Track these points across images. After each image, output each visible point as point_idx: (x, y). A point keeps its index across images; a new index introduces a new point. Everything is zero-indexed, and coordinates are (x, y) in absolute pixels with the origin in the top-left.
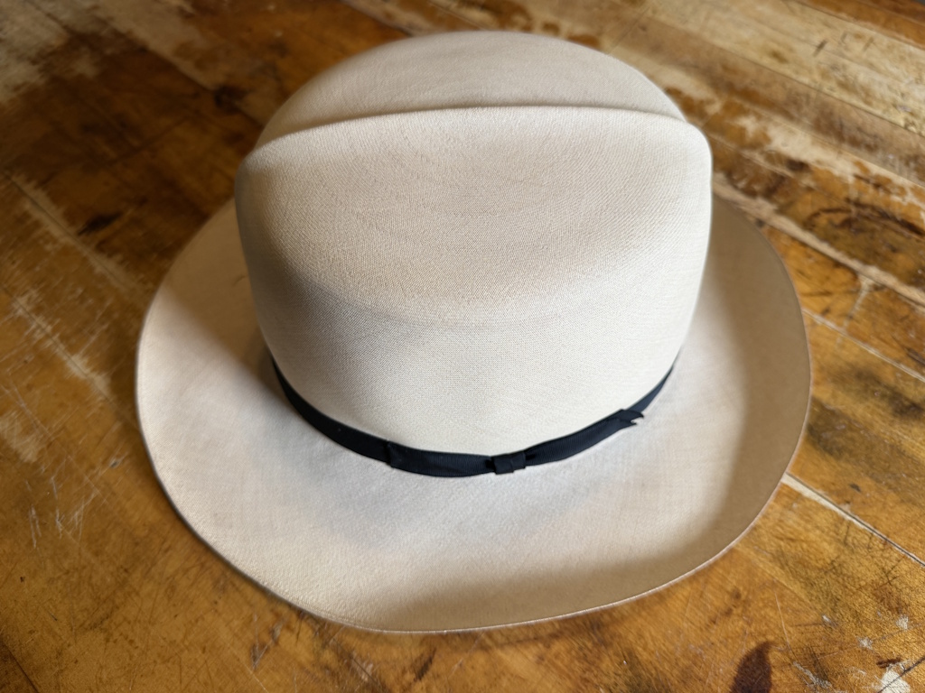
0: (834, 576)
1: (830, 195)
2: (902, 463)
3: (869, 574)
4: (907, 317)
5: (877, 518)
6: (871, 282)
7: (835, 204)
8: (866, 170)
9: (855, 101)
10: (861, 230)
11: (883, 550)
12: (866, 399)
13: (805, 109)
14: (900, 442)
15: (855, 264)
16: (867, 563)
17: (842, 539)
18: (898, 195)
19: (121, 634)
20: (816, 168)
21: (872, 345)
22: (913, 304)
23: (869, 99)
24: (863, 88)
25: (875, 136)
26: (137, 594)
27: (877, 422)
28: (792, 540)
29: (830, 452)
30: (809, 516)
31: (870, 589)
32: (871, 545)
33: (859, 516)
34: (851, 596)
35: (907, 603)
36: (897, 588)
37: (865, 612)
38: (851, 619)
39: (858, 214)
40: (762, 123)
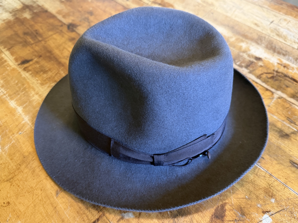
0: (251, 184)
1: (268, 69)
2: (280, 152)
3: (263, 184)
4: (288, 107)
5: (269, 168)
6: (278, 96)
7: (269, 71)
8: (281, 61)
9: (281, 40)
10: (276, 80)
11: (269, 178)
13: (264, 41)
14: (280, 145)
15: (273, 90)
16: (263, 181)
17: (256, 173)
18: (291, 70)
19: (16, 184)
20: (265, 60)
21: (275, 115)
22: (291, 104)
23: (286, 40)
24: (284, 36)
25: (286, 51)
26: (23, 172)
27: (273, 139)
31: (263, 189)
32: (265, 176)
33: (262, 167)
34: (256, 191)
35: (275, 194)
36: (272, 189)
37: (260, 196)
38: (255, 198)
39: (277, 75)
40: (248, 45)
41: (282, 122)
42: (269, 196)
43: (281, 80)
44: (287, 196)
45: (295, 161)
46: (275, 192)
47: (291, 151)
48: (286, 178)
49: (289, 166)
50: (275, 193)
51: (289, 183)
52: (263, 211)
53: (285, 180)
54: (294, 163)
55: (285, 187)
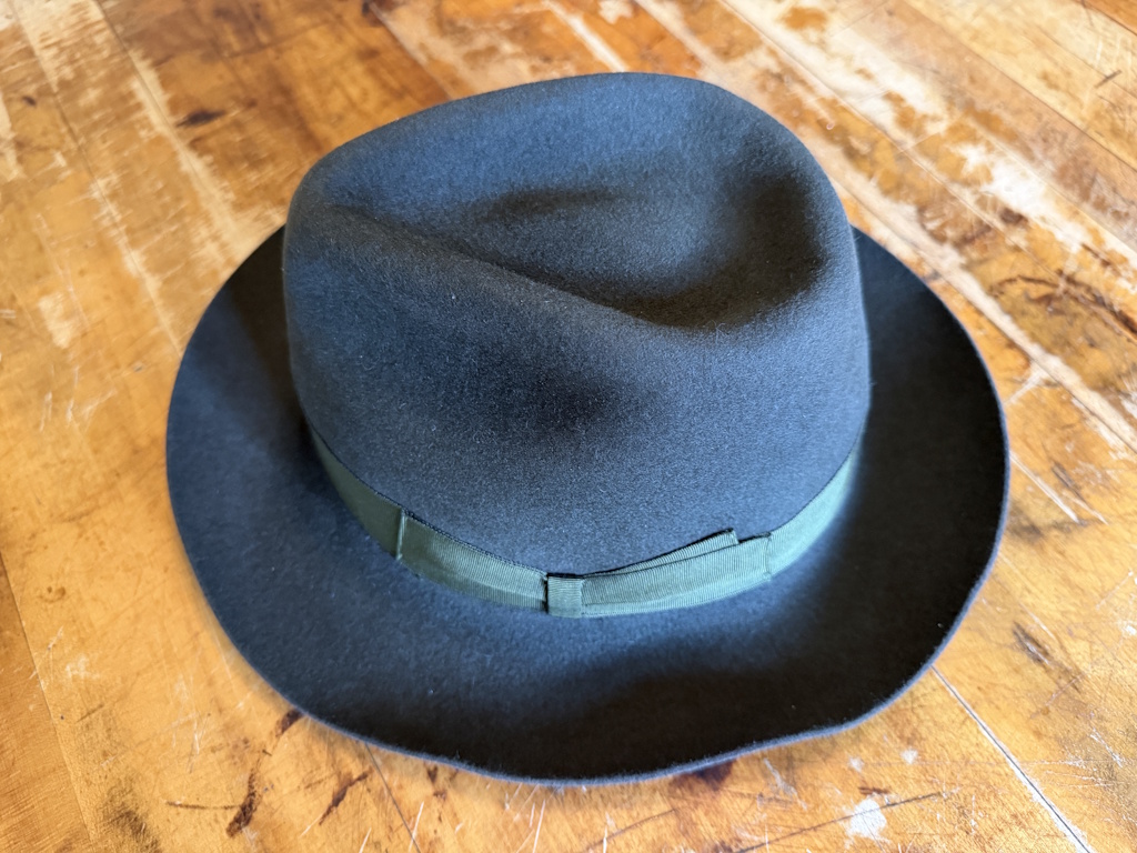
1: (1041, 262)
4: (1072, 426)
6: (1045, 375)
7: (1042, 274)
8: (1100, 241)
10: (1058, 312)
13: (1055, 151)
15: (1034, 350)
20: (1037, 226)
22: (1087, 413)
36: (918, 717)
39: (1066, 292)
40: (992, 157)
41: (1031, 477)
42: (901, 737)
43: (1076, 315)
44: (964, 750)
45: (1032, 631)
46: (925, 729)
47: (1029, 592)
48: (983, 687)
49: (1005, 645)
50: (923, 731)
51: (986, 705)
52: (865, 786)
53: (978, 693)
54: (1028, 637)
55: (968, 717)
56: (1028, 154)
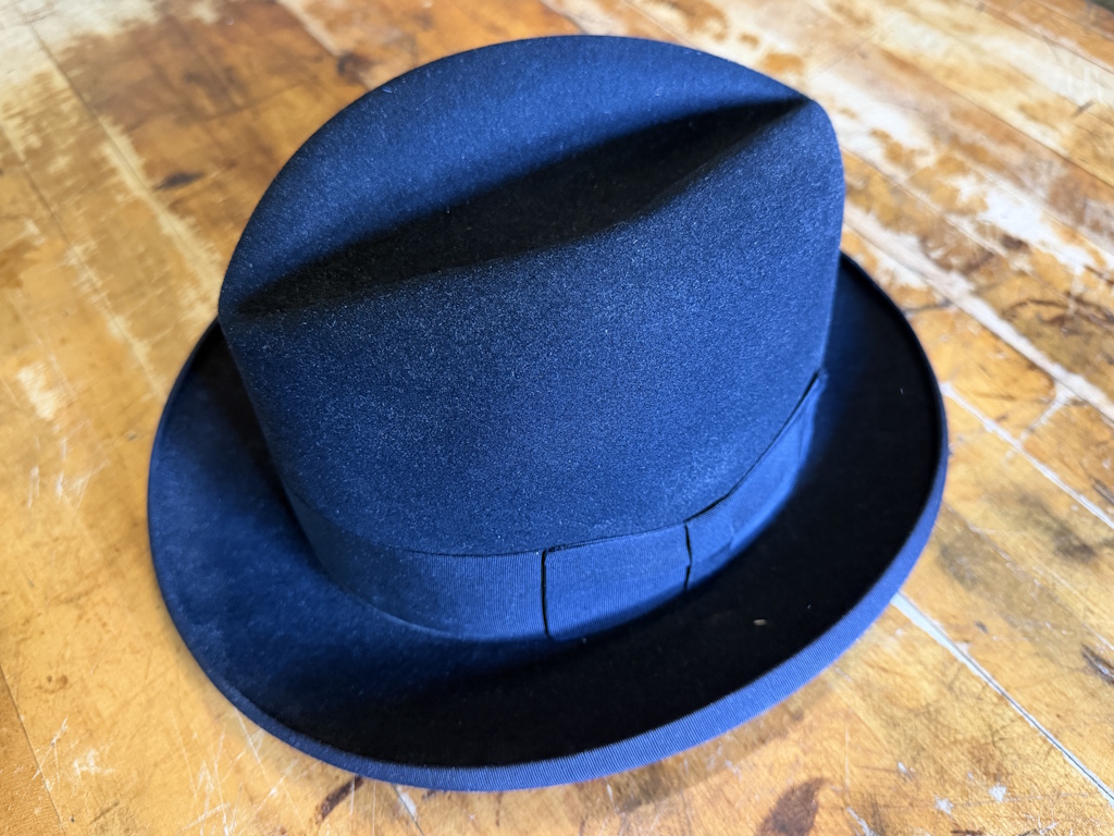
0: (925, 721)
1: (1047, 284)
2: (1050, 611)
3: (970, 728)
4: (1104, 443)
5: (999, 667)
6: (1071, 394)
7: (1050, 296)
8: (1101, 262)
10: (1074, 332)
11: (995, 705)
12: (1025, 528)
13: (1042, 178)
14: (1054, 585)
15: (1055, 370)
16: (971, 716)
17: (948, 681)
19: (96, 614)
20: (1038, 250)
21: (1050, 467)
27: (1030, 557)
28: (885, 670)
29: (961, 579)
30: (913, 647)
31: (967, 745)
32: (983, 696)
33: (977, 659)
34: (940, 748)
35: (1010, 771)
36: (1001, 751)
37: (953, 769)
38: (933, 774)
39: (1077, 313)
40: (984, 187)
41: (1074, 495)
42: (987, 773)
43: (1090, 335)
44: (1053, 782)
45: (1102, 652)
46: (1010, 763)
47: (1092, 612)
48: (1061, 714)
49: (1077, 669)
50: (1008, 765)
51: (1068, 733)
52: (957, 829)
53: (1057, 719)
54: (1099, 659)
55: (1052, 747)
56: (1019, 183)
